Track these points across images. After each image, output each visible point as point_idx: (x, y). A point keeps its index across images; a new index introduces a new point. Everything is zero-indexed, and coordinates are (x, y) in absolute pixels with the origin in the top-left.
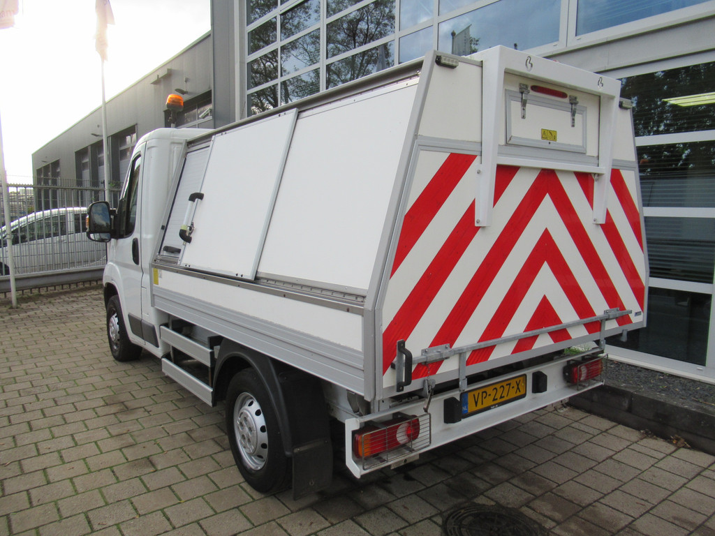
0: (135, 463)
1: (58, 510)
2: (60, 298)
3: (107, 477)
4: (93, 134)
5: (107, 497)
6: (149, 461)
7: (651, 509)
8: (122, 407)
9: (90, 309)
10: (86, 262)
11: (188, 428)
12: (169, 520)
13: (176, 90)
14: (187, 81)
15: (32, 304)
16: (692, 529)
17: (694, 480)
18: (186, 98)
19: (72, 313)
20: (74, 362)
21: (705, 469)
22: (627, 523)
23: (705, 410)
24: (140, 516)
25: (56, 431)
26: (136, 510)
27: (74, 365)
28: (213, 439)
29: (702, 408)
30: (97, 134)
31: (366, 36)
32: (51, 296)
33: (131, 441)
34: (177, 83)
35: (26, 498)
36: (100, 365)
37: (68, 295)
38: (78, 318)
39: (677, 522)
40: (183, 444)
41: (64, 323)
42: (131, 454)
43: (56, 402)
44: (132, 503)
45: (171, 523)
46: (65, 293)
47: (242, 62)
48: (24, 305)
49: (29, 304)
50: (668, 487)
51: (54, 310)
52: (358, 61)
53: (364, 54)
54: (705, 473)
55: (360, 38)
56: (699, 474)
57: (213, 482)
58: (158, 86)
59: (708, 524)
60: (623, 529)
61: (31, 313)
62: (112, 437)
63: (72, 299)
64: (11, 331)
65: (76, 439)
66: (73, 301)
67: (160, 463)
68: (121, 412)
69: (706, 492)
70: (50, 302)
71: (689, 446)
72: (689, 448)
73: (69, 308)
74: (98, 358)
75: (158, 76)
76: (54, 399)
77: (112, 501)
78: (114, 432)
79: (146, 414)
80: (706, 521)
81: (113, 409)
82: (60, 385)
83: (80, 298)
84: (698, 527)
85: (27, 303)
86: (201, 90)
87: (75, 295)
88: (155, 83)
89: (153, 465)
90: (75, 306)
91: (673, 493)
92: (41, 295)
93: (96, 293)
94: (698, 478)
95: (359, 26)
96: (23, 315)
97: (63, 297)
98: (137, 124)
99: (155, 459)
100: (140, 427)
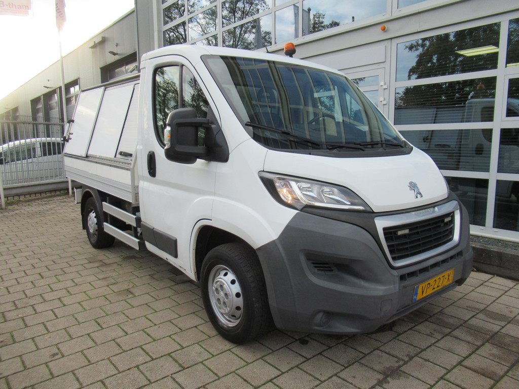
0: (119, 293)
1: (76, 319)
2: (35, 202)
3: (102, 301)
4: (44, 87)
5: (106, 311)
6: (129, 291)
7: (453, 303)
8: (101, 263)
9: (60, 208)
10: (52, 177)
11: (150, 273)
12: (151, 321)
13: (109, 52)
14: (117, 45)
15: (16, 207)
16: (478, 312)
17: (479, 288)
18: (117, 58)
19: (48, 211)
20: (60, 239)
21: (486, 282)
22: (439, 311)
23: (485, 247)
24: (131, 320)
25: (59, 277)
26: (127, 317)
27: (60, 241)
28: (168, 278)
29: (483, 246)
30: (48, 86)
31: (243, 12)
32: (28, 201)
33: (113, 281)
34: (110, 47)
35: (53, 314)
36: (78, 240)
37: (40, 200)
38: (53, 213)
39: (469, 309)
40: (149, 282)
41: (44, 217)
42: (115, 288)
43: (54, 262)
44: (124, 314)
45: (153, 323)
46: (38, 199)
47: (159, 31)
48: (10, 207)
49: (13, 206)
50: (463, 292)
51: (33, 209)
52: (238, 31)
53: (242, 26)
54: (485, 284)
55: (238, 15)
56: (482, 284)
57: (174, 300)
58: (95, 49)
59: (487, 309)
60: (436, 313)
61: (17, 212)
62: (99, 279)
63: (44, 203)
64: (7, 223)
65: (76, 281)
66: (46, 204)
67: (137, 292)
68: (102, 266)
69: (486, 293)
70: (29, 205)
71: (475, 270)
72: (475, 271)
73: (44, 207)
74: (75, 237)
75: (95, 42)
76: (52, 260)
77: (110, 313)
78: (100, 277)
79: (119, 266)
80: (487, 307)
81: (96, 265)
82: (54, 252)
83: (50, 202)
84: (482, 310)
85: (12, 205)
86: (129, 52)
87: (45, 200)
88: (92, 47)
89: (132, 293)
90: (49, 207)
91: (466, 295)
92: (20, 201)
93: (61, 198)
94: (482, 286)
95: (238, 5)
96: (11, 213)
97: (37, 201)
98: (79, 78)
99: (132, 290)
100: (118, 274)
